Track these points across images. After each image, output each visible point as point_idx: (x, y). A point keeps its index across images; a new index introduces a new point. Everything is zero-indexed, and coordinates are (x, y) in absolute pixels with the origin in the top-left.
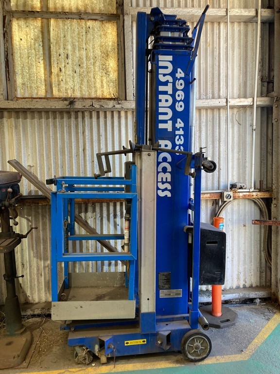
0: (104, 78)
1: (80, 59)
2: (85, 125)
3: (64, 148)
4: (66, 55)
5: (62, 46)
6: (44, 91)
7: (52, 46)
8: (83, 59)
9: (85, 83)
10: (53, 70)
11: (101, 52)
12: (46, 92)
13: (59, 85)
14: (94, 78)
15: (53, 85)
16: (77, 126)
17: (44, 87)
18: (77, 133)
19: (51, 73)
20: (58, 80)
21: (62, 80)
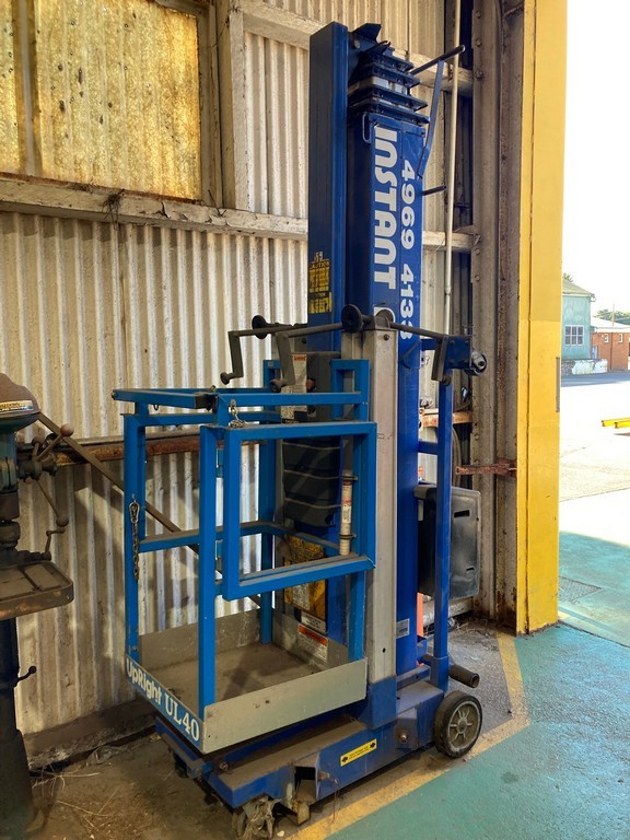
0: (169, 148)
1: (111, 88)
2: (127, 258)
3: (75, 316)
4: (75, 72)
5: (65, 46)
6: (16, 156)
7: (39, 40)
8: (118, 91)
9: (124, 153)
10: (41, 105)
11: (161, 82)
12: (24, 159)
13: (56, 146)
14: (145, 144)
15: (43, 145)
16: (106, 261)
17: (15, 146)
18: (107, 277)
19: (35, 111)
20: (54, 133)
21: (67, 136)
